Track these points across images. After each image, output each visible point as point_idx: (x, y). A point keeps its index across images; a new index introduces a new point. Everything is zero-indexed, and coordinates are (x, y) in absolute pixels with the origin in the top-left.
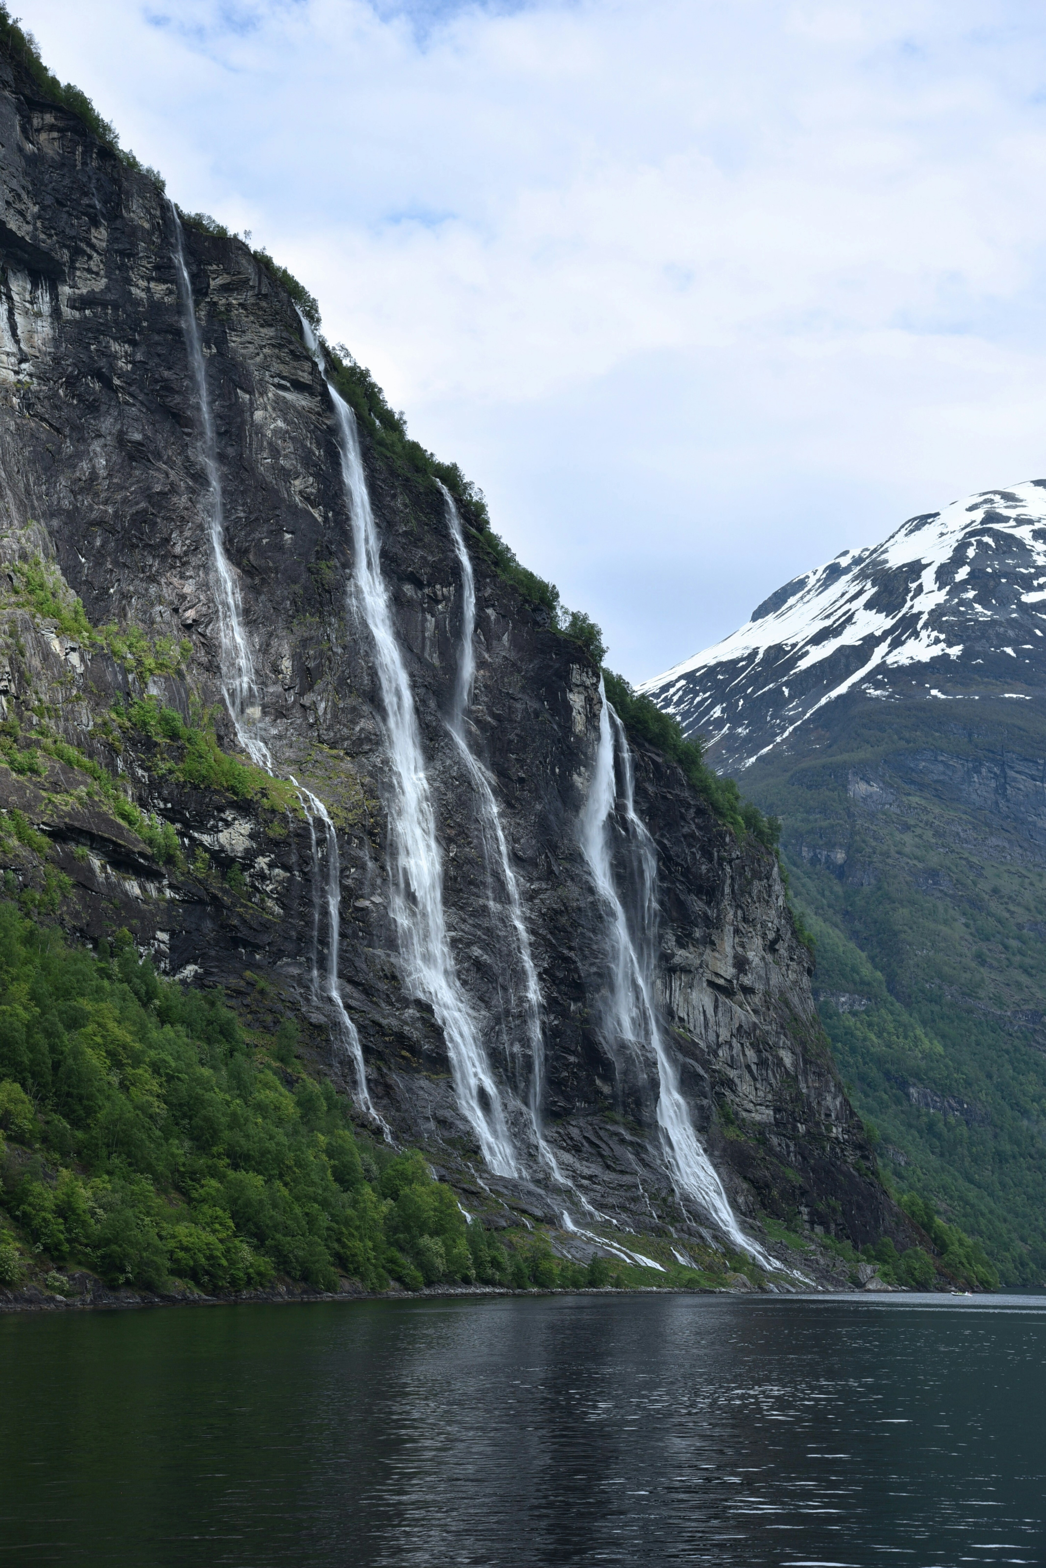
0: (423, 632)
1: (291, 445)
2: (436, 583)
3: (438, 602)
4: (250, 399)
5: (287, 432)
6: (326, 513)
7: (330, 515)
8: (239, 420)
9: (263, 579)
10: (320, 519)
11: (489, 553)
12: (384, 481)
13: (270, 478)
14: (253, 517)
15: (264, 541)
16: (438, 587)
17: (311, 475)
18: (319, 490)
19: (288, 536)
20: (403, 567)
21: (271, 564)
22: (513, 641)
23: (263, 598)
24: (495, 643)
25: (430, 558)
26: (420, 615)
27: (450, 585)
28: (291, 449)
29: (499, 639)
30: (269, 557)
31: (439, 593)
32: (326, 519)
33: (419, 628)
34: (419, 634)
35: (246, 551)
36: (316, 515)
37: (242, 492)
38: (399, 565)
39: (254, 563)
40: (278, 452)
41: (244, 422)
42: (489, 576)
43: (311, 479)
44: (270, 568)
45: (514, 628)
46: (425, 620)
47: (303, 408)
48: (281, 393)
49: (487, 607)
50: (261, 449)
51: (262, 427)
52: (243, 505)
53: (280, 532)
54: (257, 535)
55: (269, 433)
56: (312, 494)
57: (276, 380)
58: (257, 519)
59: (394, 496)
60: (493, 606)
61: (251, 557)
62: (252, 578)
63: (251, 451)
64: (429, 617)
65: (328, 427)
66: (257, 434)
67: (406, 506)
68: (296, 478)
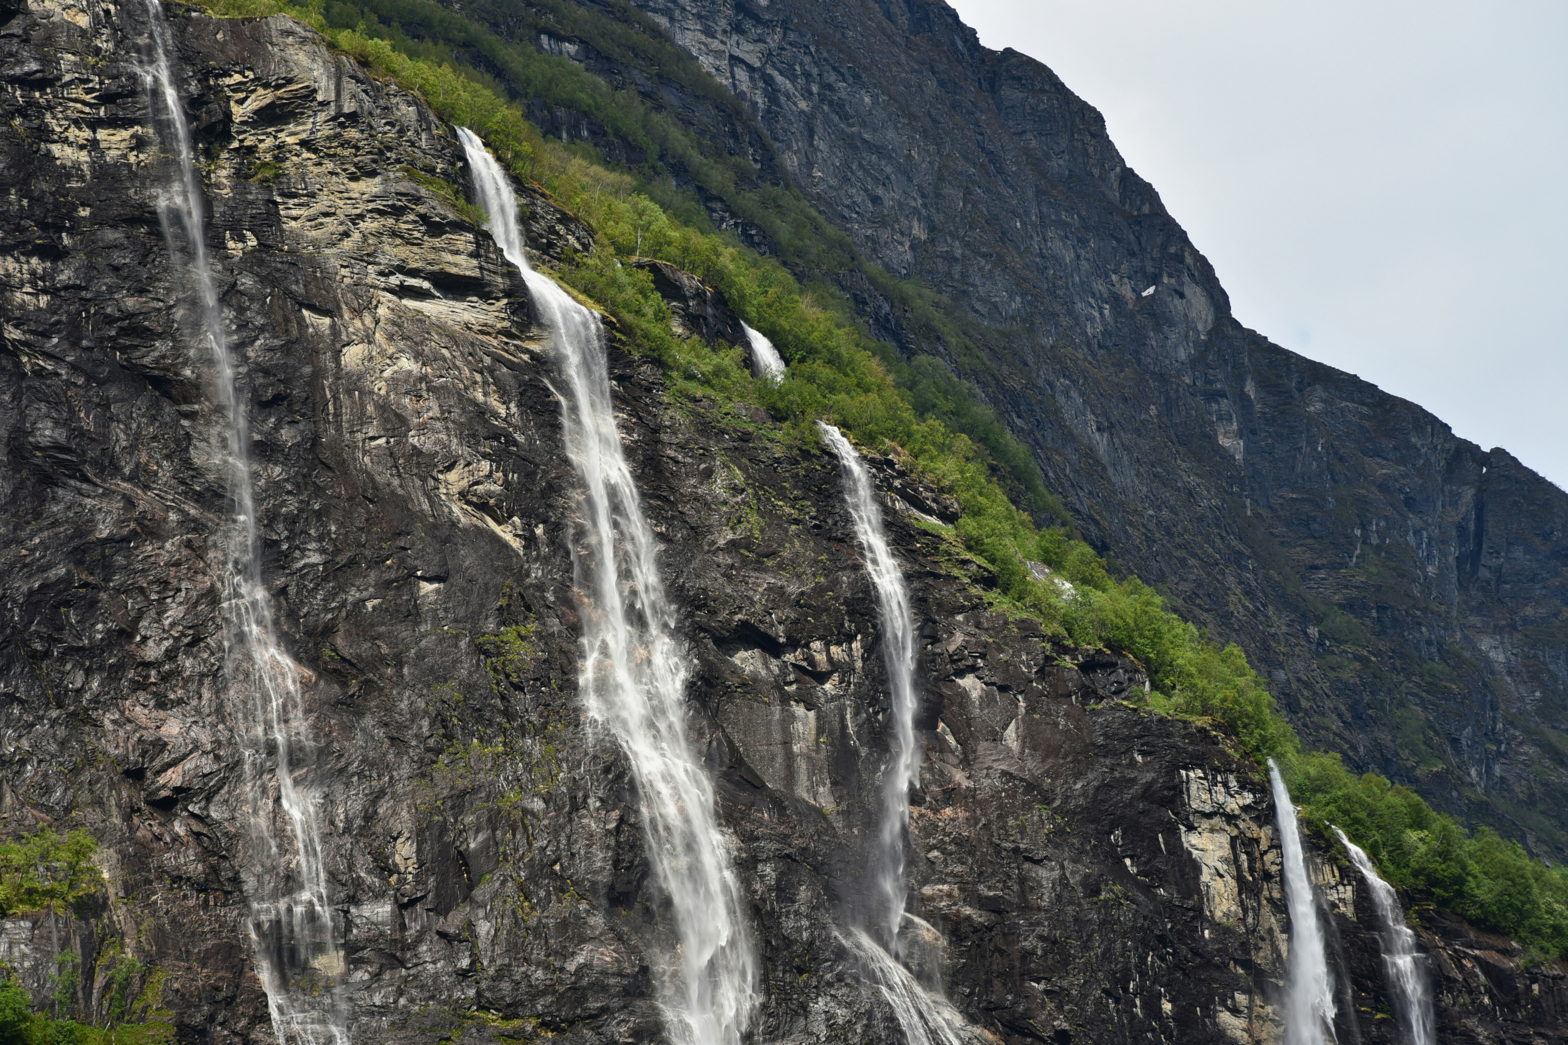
0: (787, 743)
1: (433, 404)
2: (810, 638)
3: (822, 677)
4: (333, 326)
5: (423, 378)
6: (529, 528)
7: (539, 531)
8: (307, 370)
9: (368, 682)
10: (516, 544)
11: (965, 562)
12: (682, 447)
13: (384, 476)
14: (342, 559)
15: (369, 605)
16: (816, 645)
17: (485, 456)
18: (507, 484)
19: (427, 588)
20: (723, 615)
21: (385, 650)
22: (1029, 738)
23: (368, 721)
24: (982, 747)
25: (793, 589)
26: (777, 710)
27: (850, 638)
28: (435, 412)
29: (996, 737)
30: (379, 636)
31: (821, 658)
32: (530, 540)
33: (777, 736)
34: (778, 750)
35: (329, 630)
36: (508, 537)
37: (319, 514)
38: (713, 613)
39: (346, 652)
40: (402, 420)
41: (318, 374)
42: (961, 609)
43: (486, 466)
44: (382, 659)
45: (1030, 710)
46: (789, 719)
47: (468, 327)
48: (410, 303)
49: (961, 674)
50: (362, 420)
51: (361, 376)
52: (320, 539)
53: (409, 579)
54: (353, 595)
55: (381, 387)
56: (490, 494)
57: (394, 280)
58: (352, 563)
59: (708, 474)
60: (973, 669)
61: (339, 641)
62: (344, 684)
63: (339, 428)
64: (799, 710)
65: (533, 355)
66: (349, 392)
67: (736, 490)
68: (449, 468)
